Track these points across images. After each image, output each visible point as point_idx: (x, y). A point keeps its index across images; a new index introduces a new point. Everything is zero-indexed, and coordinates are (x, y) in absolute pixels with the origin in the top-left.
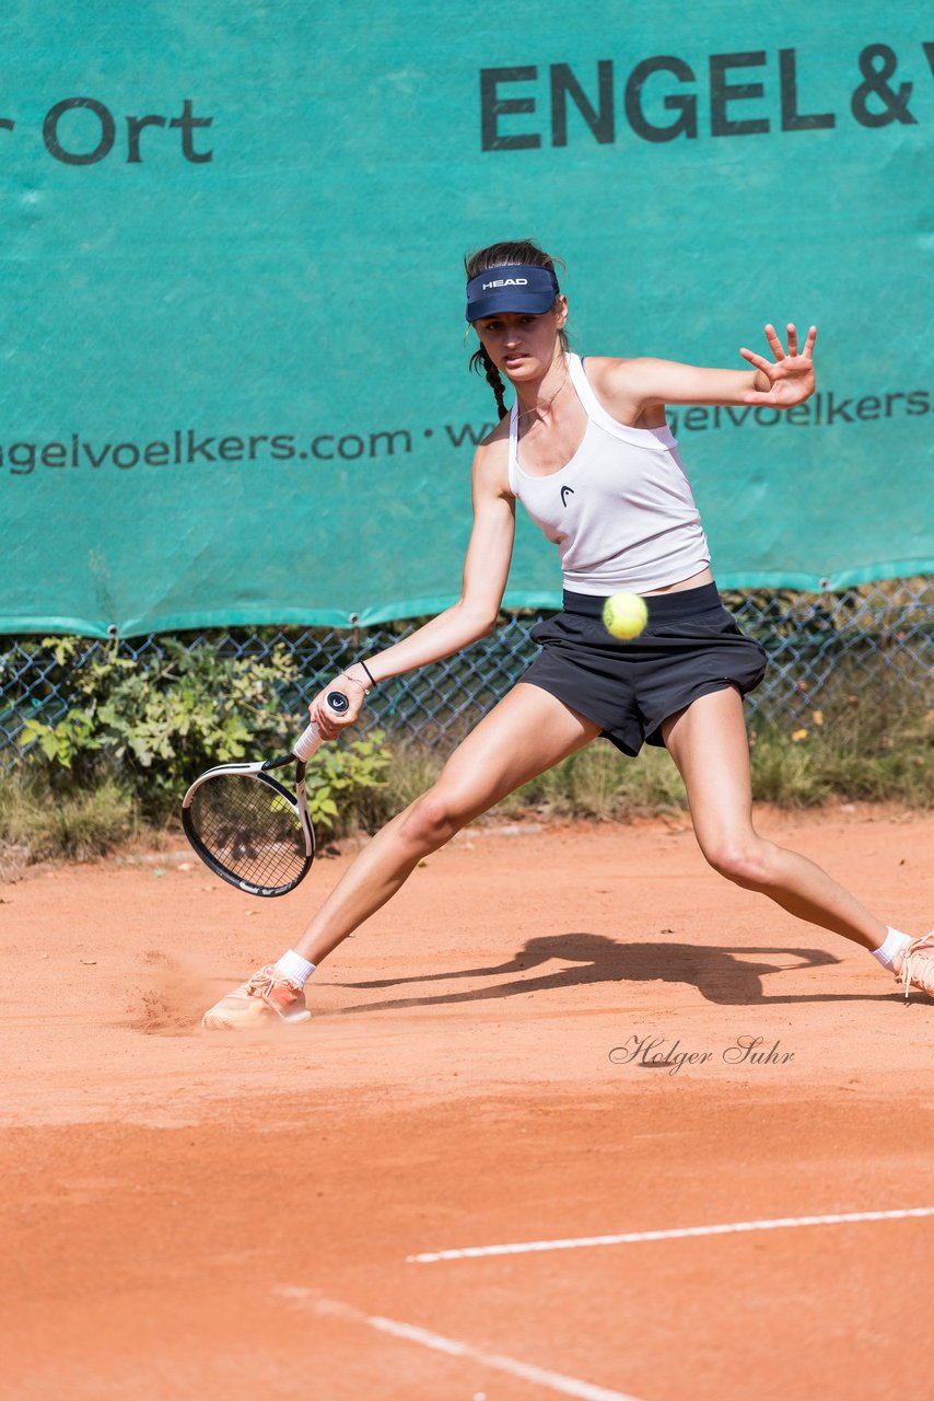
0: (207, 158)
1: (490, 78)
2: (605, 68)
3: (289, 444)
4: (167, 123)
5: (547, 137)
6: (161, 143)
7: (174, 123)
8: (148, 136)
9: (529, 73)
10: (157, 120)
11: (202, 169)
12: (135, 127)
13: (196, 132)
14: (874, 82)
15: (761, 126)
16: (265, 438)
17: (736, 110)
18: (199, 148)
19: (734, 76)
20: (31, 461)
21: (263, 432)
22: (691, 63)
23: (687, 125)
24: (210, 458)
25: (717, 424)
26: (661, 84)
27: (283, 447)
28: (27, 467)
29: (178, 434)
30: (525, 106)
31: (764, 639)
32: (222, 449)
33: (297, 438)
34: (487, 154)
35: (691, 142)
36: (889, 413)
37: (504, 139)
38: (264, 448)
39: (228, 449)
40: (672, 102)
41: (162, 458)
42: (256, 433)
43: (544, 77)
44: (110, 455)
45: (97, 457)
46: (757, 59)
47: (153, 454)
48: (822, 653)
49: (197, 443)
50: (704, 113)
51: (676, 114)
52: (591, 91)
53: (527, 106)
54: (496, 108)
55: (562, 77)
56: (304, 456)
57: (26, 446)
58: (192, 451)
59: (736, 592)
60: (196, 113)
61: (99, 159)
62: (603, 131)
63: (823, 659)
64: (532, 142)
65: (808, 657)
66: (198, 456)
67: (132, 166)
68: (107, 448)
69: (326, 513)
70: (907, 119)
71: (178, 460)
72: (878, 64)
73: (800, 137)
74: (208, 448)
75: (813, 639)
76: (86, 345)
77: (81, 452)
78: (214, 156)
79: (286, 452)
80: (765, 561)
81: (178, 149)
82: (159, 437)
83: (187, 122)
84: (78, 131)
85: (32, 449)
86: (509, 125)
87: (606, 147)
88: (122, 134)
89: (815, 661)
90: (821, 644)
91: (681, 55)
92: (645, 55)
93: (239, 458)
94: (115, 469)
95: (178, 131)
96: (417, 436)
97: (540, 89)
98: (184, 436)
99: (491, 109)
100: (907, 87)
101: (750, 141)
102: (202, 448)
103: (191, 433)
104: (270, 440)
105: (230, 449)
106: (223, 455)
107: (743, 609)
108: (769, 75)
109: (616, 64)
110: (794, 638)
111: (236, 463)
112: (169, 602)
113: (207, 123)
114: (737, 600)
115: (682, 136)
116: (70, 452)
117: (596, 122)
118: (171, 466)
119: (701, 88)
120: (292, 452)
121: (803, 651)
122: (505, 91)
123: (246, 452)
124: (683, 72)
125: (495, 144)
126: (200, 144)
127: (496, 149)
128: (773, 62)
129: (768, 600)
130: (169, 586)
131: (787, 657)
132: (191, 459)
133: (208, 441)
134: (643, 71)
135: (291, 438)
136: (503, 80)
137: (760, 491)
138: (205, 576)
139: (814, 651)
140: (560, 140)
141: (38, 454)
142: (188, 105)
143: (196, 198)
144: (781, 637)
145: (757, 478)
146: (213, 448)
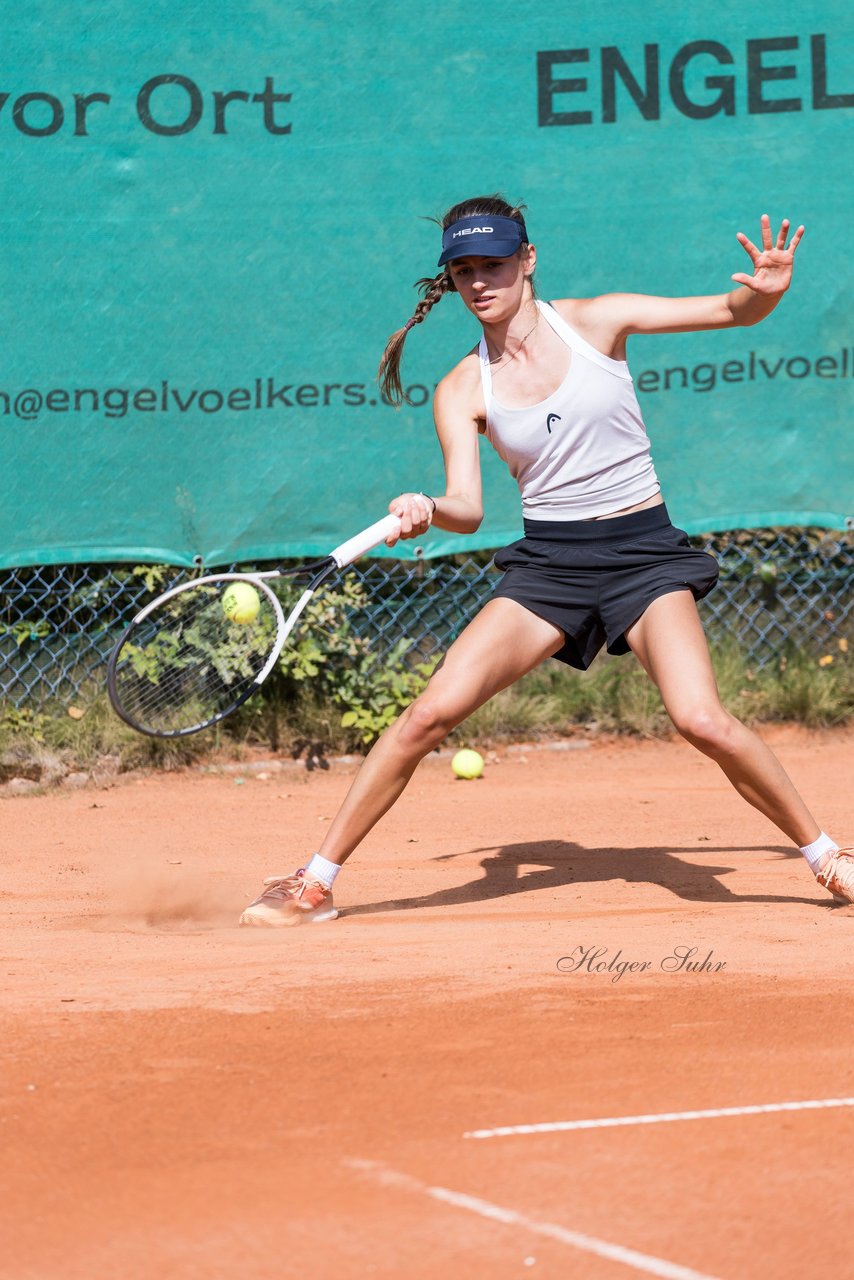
0: (286, 130)
1: (546, 60)
2: (652, 51)
3: (360, 392)
4: (251, 99)
5: (598, 113)
6: (244, 116)
7: (257, 98)
8: (232, 109)
9: (581, 55)
10: (240, 95)
11: (283, 138)
12: (221, 101)
13: (277, 106)
15: (794, 105)
16: (338, 386)
17: (771, 90)
18: (280, 120)
19: (770, 59)
20: (124, 405)
21: (336, 381)
22: (730, 47)
23: (726, 104)
24: (288, 403)
25: (752, 376)
26: (703, 66)
27: (355, 394)
28: (120, 411)
29: (259, 381)
30: (578, 86)
31: (794, 573)
32: (299, 396)
33: (367, 387)
34: (543, 129)
35: (729, 119)
37: (557, 116)
38: (337, 395)
39: (304, 396)
40: (712, 82)
41: (243, 404)
42: (330, 381)
43: (596, 59)
44: (196, 400)
45: (184, 403)
46: (791, 43)
47: (236, 400)
48: (847, 586)
49: (276, 390)
50: (741, 93)
51: (715, 94)
52: (639, 73)
53: (579, 85)
54: (553, 86)
55: (612, 60)
56: (373, 403)
57: (120, 391)
58: (271, 397)
59: (768, 530)
60: (277, 89)
61: (187, 131)
62: (649, 108)
63: (848, 591)
64: (584, 118)
65: (834, 590)
66: (277, 402)
67: (219, 137)
68: (194, 394)
69: (393, 455)
71: (258, 405)
73: (829, 115)
74: (286, 395)
75: (839, 573)
76: (175, 300)
77: (170, 397)
78: (293, 129)
79: (357, 399)
80: (795, 501)
81: (260, 122)
82: (241, 384)
83: (268, 98)
84: (169, 105)
85: (125, 394)
86: (563, 103)
87: (652, 124)
88: (209, 108)
89: (840, 593)
90: (846, 577)
91: (721, 40)
92: (688, 40)
93: (315, 404)
94: (201, 413)
95: (261, 106)
97: (592, 71)
98: (265, 384)
99: (547, 88)
101: (784, 119)
102: (280, 395)
103: (271, 380)
104: (343, 388)
105: (306, 396)
106: (300, 402)
107: (775, 545)
108: (801, 59)
109: (661, 48)
110: (821, 572)
111: (312, 408)
112: (249, 535)
113: (287, 98)
114: (770, 537)
115: (722, 114)
116: (159, 397)
117: (642, 100)
118: (252, 411)
119: (739, 70)
120: (363, 400)
121: (830, 583)
122: (560, 72)
123: (321, 399)
124: (723, 54)
125: (551, 120)
126: (280, 118)
127: (551, 124)
128: (805, 47)
129: (798, 537)
130: (249, 520)
131: (814, 589)
132: (270, 405)
133: (286, 388)
134: (685, 54)
135: (362, 387)
136: (557, 61)
137: (791, 438)
138: (282, 511)
139: (840, 583)
140: (610, 116)
141: (131, 399)
142: (269, 82)
143: (276, 166)
144: (810, 571)
145: (789, 426)
146: (291, 395)
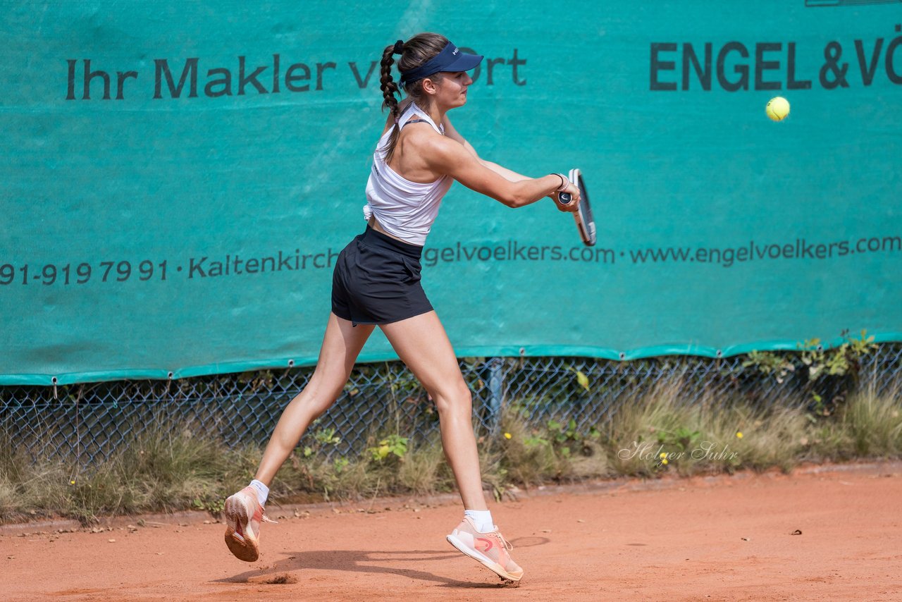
0: (524, 83)
1: (656, 48)
2: (708, 47)
3: (559, 251)
4: (506, 62)
5: (680, 85)
6: (503, 74)
7: (510, 62)
8: (497, 69)
9: (673, 47)
10: (501, 61)
11: (522, 89)
12: (491, 64)
13: (520, 67)
14: (831, 62)
15: (777, 85)
16: (548, 248)
17: (768, 76)
18: (521, 77)
19: (768, 56)
20: (436, 259)
21: (548, 244)
22: (748, 47)
23: (743, 83)
24: (524, 258)
25: (751, 258)
26: (734, 58)
27: (557, 253)
28: (433, 262)
29: (510, 242)
32: (529, 253)
33: (563, 249)
34: (652, 93)
35: (746, 92)
36: (830, 255)
37: (660, 84)
38: (548, 253)
40: (738, 68)
41: (502, 256)
42: (544, 244)
43: (680, 49)
44: (476, 253)
45: (470, 255)
46: (777, 47)
47: (498, 253)
49: (518, 249)
50: (752, 76)
51: (739, 76)
52: (701, 59)
53: (671, 66)
55: (689, 51)
56: (566, 258)
57: (434, 250)
58: (515, 253)
60: (520, 56)
62: (706, 83)
64: (672, 87)
66: (518, 256)
67: (490, 86)
68: (475, 249)
70: (845, 85)
71: (509, 258)
72: (833, 52)
74: (523, 252)
77: (462, 251)
78: (527, 83)
79: (557, 256)
81: (511, 77)
82: (501, 243)
83: (515, 62)
85: (436, 251)
86: (663, 76)
87: (707, 93)
88: (484, 69)
91: (743, 42)
92: (727, 41)
93: (537, 258)
94: (479, 261)
95: (511, 67)
96: (617, 255)
97: (678, 57)
98: (513, 244)
99: (656, 66)
100: (845, 66)
102: (520, 252)
103: (516, 243)
104: (551, 249)
105: (533, 253)
106: (529, 256)
108: (783, 57)
109: (713, 45)
111: (535, 261)
113: (525, 62)
115: (741, 89)
116: (455, 251)
117: (702, 76)
119: (751, 62)
122: (662, 56)
123: (539, 256)
125: (656, 87)
126: (521, 75)
127: (656, 89)
128: (785, 48)
132: (515, 258)
133: (523, 248)
134: (725, 50)
136: (661, 50)
140: (686, 86)
141: (440, 254)
142: (516, 52)
146: (525, 253)
